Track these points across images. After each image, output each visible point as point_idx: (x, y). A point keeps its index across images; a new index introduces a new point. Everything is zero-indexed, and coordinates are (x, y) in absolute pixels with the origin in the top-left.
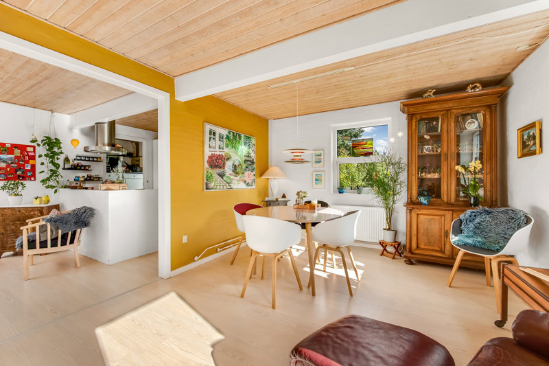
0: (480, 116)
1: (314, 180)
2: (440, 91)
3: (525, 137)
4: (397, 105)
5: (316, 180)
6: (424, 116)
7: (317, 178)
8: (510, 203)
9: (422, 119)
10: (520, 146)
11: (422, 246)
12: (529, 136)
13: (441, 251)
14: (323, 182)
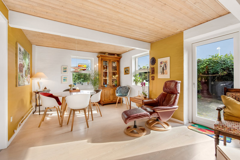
0: (116, 63)
1: (63, 80)
2: (110, 54)
3: (126, 70)
4: (96, 54)
5: (64, 80)
6: (105, 60)
7: (64, 79)
8: (121, 85)
9: (104, 61)
10: (125, 72)
11: (106, 100)
12: (127, 70)
13: (110, 100)
14: (67, 81)
